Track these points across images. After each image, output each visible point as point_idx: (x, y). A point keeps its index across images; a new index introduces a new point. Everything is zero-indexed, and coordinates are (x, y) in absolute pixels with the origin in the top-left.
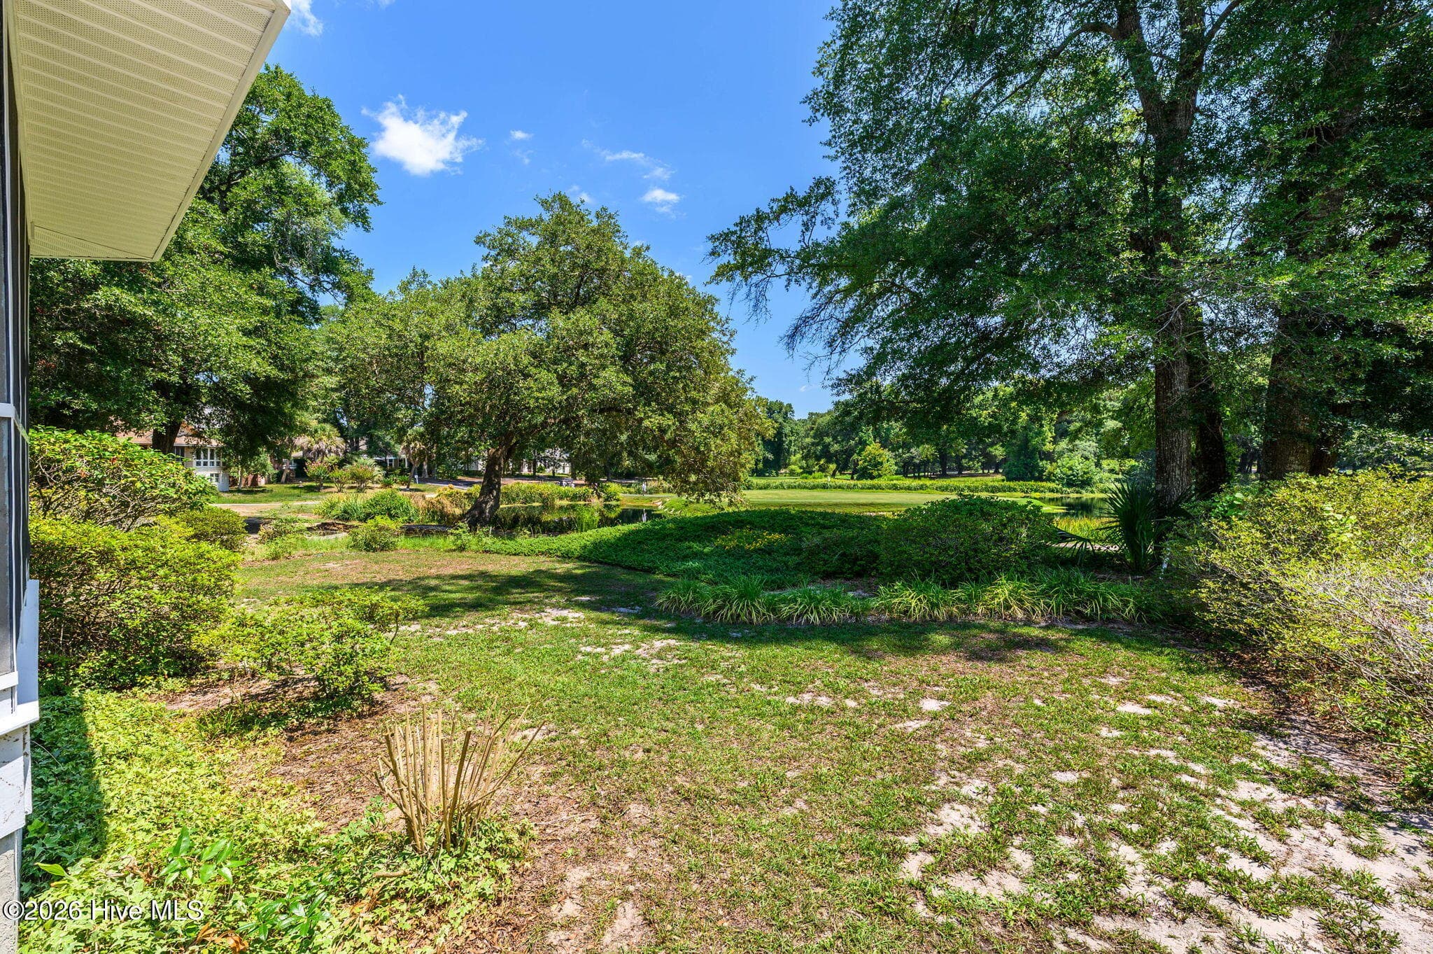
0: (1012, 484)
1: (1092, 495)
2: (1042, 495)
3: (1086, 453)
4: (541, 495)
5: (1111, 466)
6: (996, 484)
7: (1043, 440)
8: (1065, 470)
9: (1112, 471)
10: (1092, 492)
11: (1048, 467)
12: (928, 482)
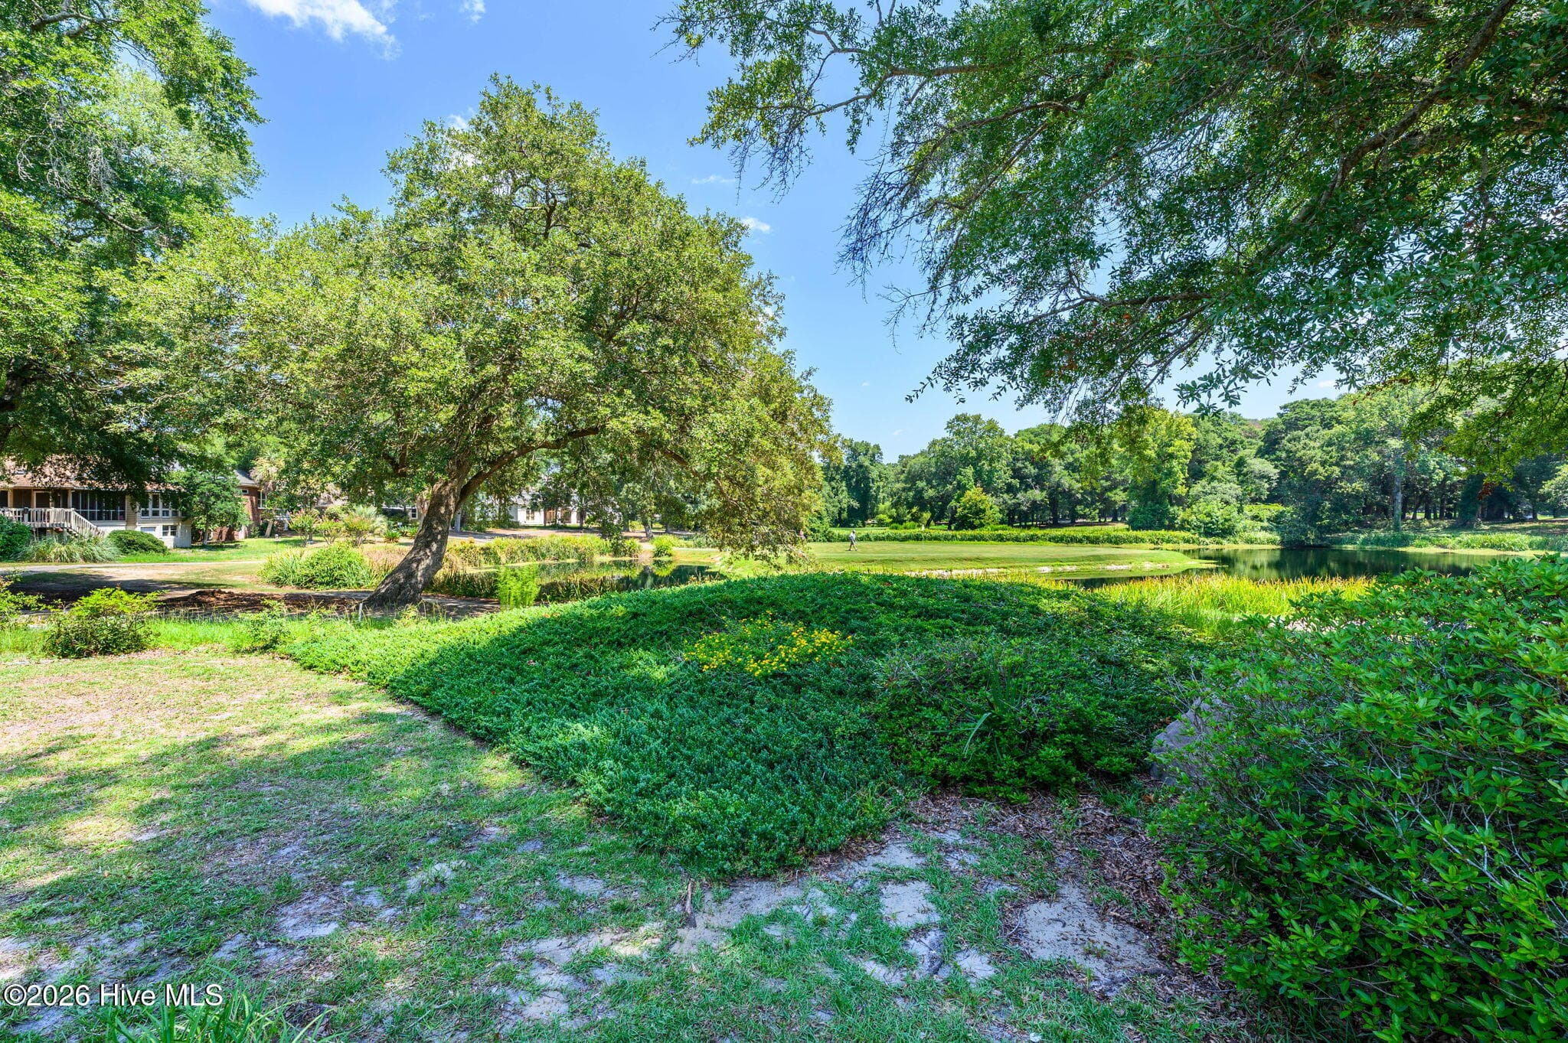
0: (1140, 534)
1: (1235, 547)
2: (1176, 546)
3: (1227, 497)
4: (576, 549)
5: (1255, 512)
6: (1120, 534)
7: (1175, 482)
8: (1202, 517)
9: (1255, 518)
10: (1235, 542)
11: (1180, 513)
12: (1040, 533)
